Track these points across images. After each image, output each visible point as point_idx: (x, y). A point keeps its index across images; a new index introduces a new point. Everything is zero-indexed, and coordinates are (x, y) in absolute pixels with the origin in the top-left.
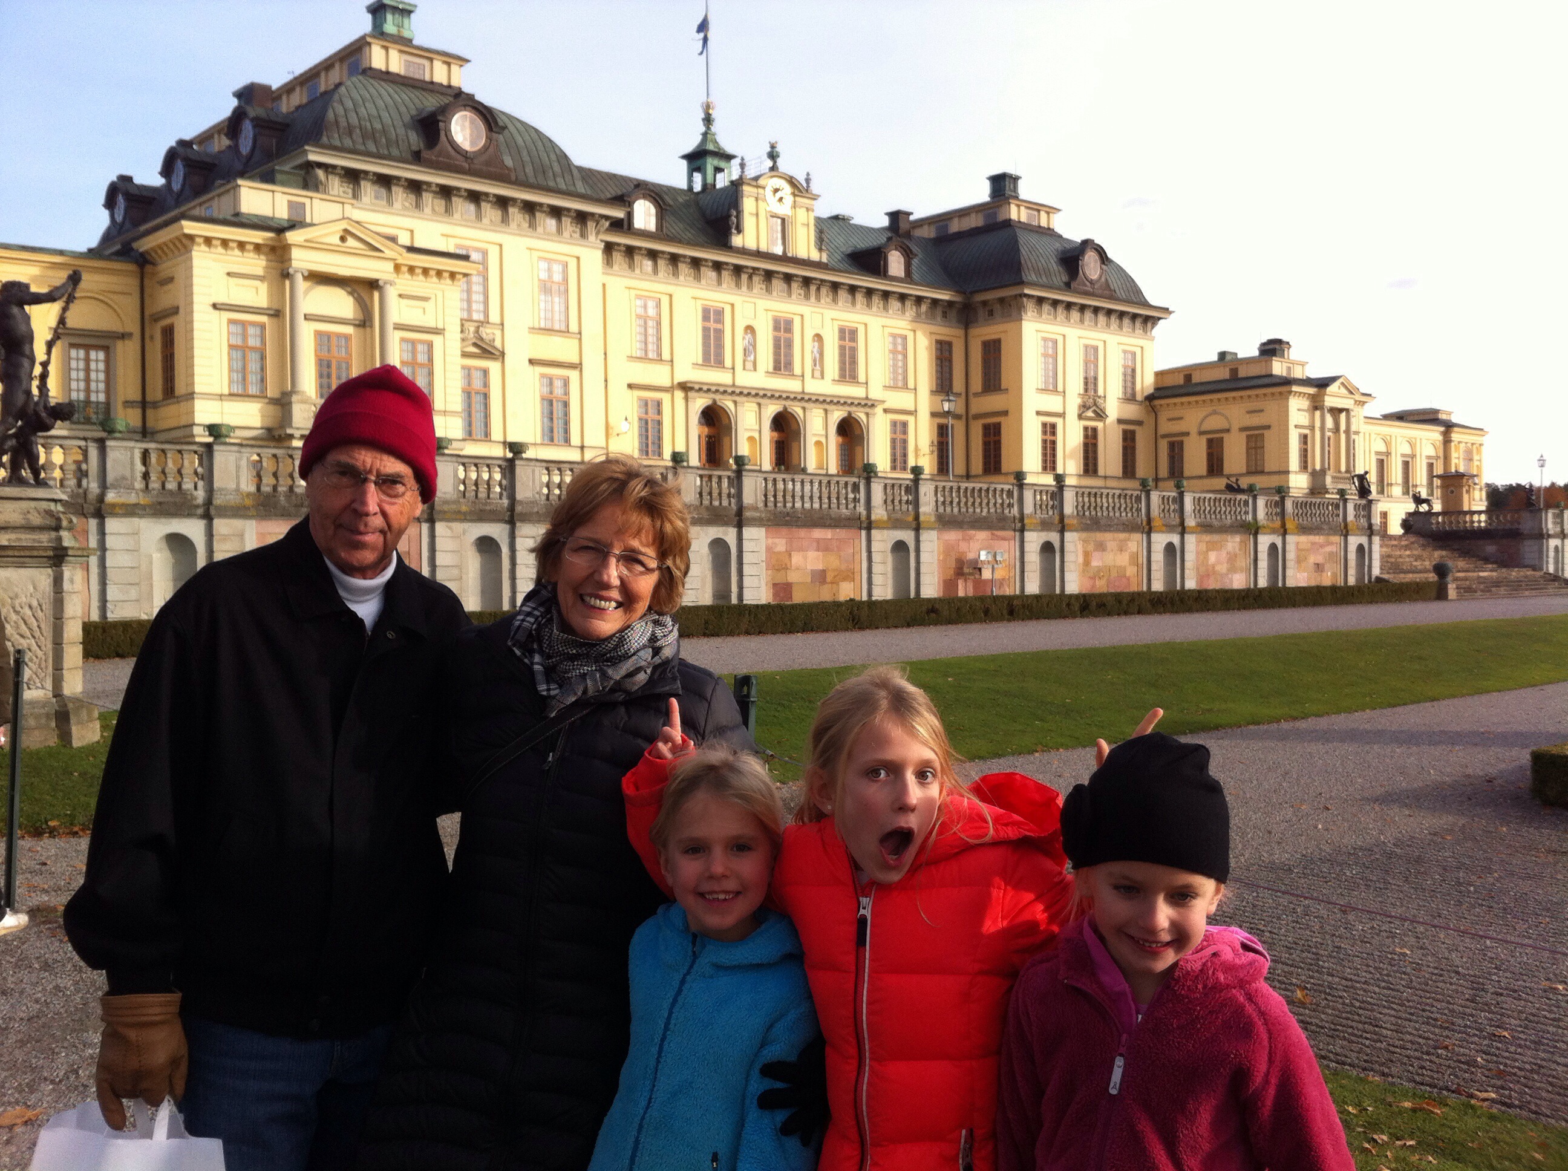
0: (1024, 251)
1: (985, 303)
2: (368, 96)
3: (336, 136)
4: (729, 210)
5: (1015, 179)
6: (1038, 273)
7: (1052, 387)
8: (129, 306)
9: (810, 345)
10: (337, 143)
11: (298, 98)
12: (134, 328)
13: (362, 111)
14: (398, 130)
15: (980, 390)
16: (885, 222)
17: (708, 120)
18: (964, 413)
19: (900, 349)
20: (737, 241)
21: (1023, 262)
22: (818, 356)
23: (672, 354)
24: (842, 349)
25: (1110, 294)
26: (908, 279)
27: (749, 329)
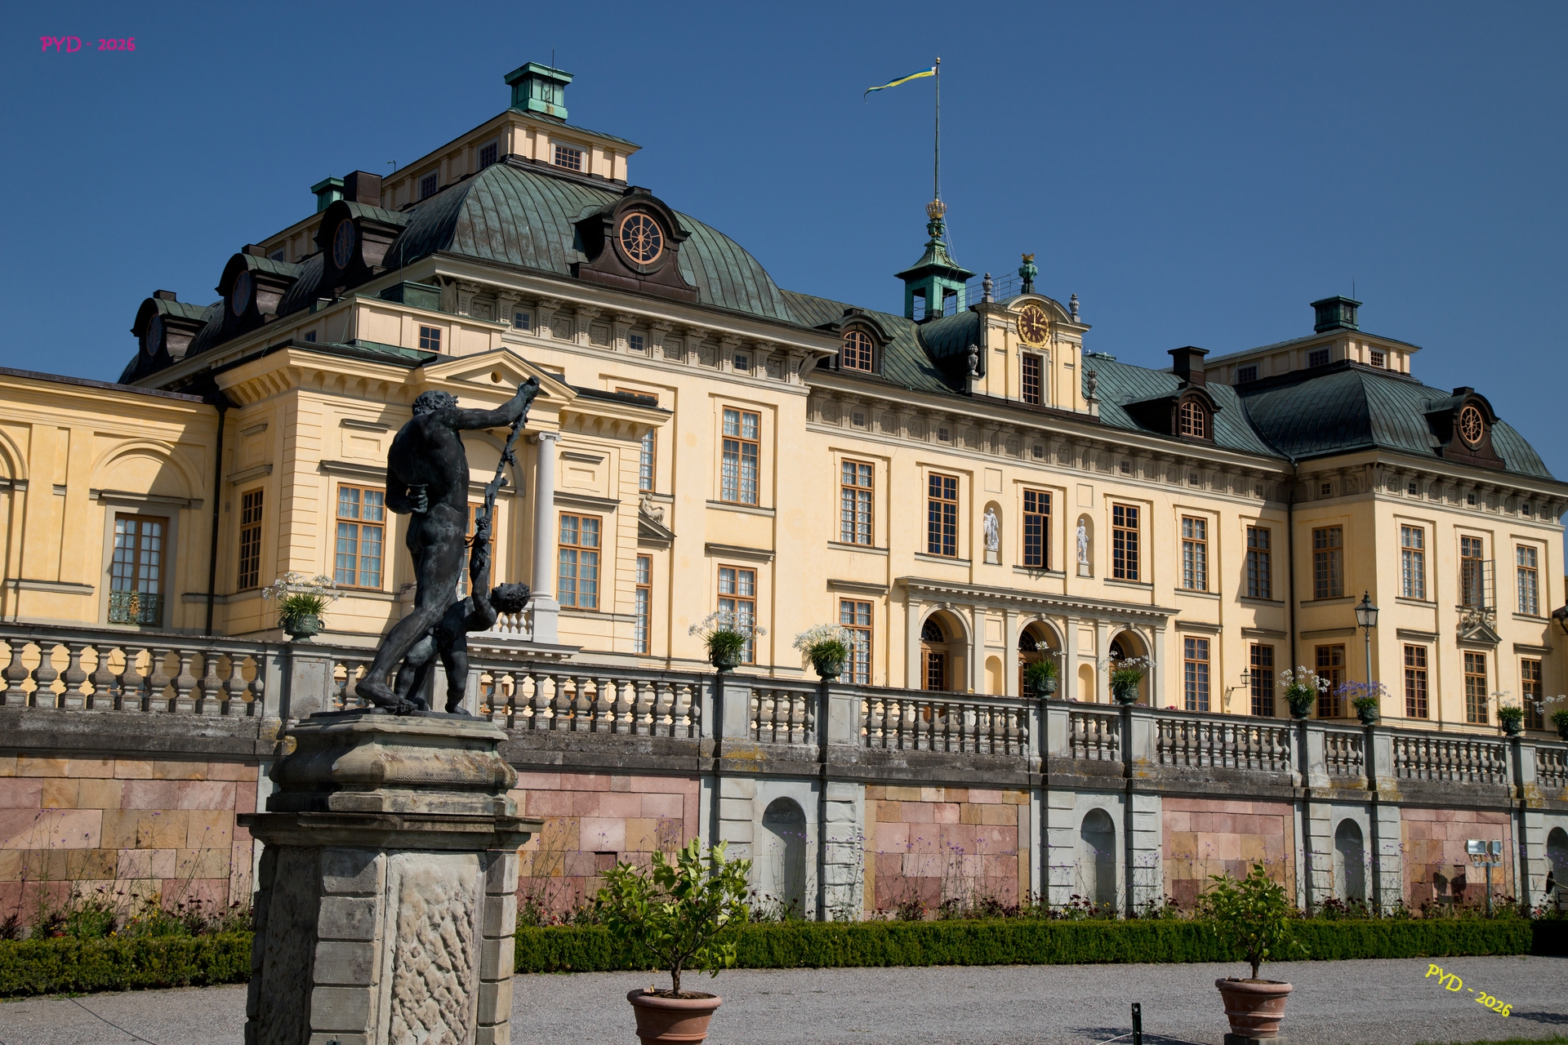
0: (1373, 404)
1: (1316, 476)
2: (511, 191)
3: (471, 242)
4: (967, 345)
5: (1349, 306)
6: (1394, 434)
7: (1416, 592)
8: (200, 462)
9: (1073, 531)
10: (472, 252)
12: (205, 492)
13: (505, 212)
14: (550, 236)
15: (1311, 598)
16: (1169, 362)
18: (1288, 630)
19: (1195, 541)
20: (978, 387)
21: (1372, 418)
22: (1085, 545)
23: (888, 540)
24: (1117, 534)
25: (1496, 465)
26: (1209, 438)
27: (993, 507)
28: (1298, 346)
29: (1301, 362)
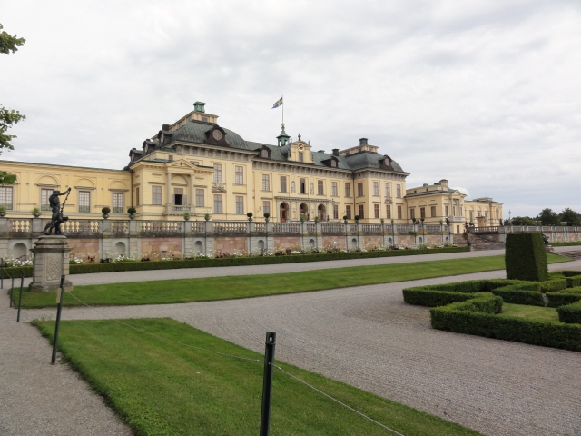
0: (369, 158)
1: (358, 173)
2: (192, 127)
3: (184, 138)
4: (288, 151)
5: (366, 140)
6: (372, 164)
7: (376, 195)
8: (129, 183)
9: (310, 186)
10: (184, 140)
11: (176, 127)
12: (129, 188)
13: (190, 131)
14: (200, 135)
15: (358, 196)
16: (332, 152)
17: (283, 128)
18: (354, 203)
19: (335, 186)
20: (290, 159)
21: (368, 162)
22: (312, 188)
23: (272, 190)
24: (319, 186)
25: (392, 169)
26: (337, 167)
27: (293, 182)
28: (356, 148)
29: (356, 151)
